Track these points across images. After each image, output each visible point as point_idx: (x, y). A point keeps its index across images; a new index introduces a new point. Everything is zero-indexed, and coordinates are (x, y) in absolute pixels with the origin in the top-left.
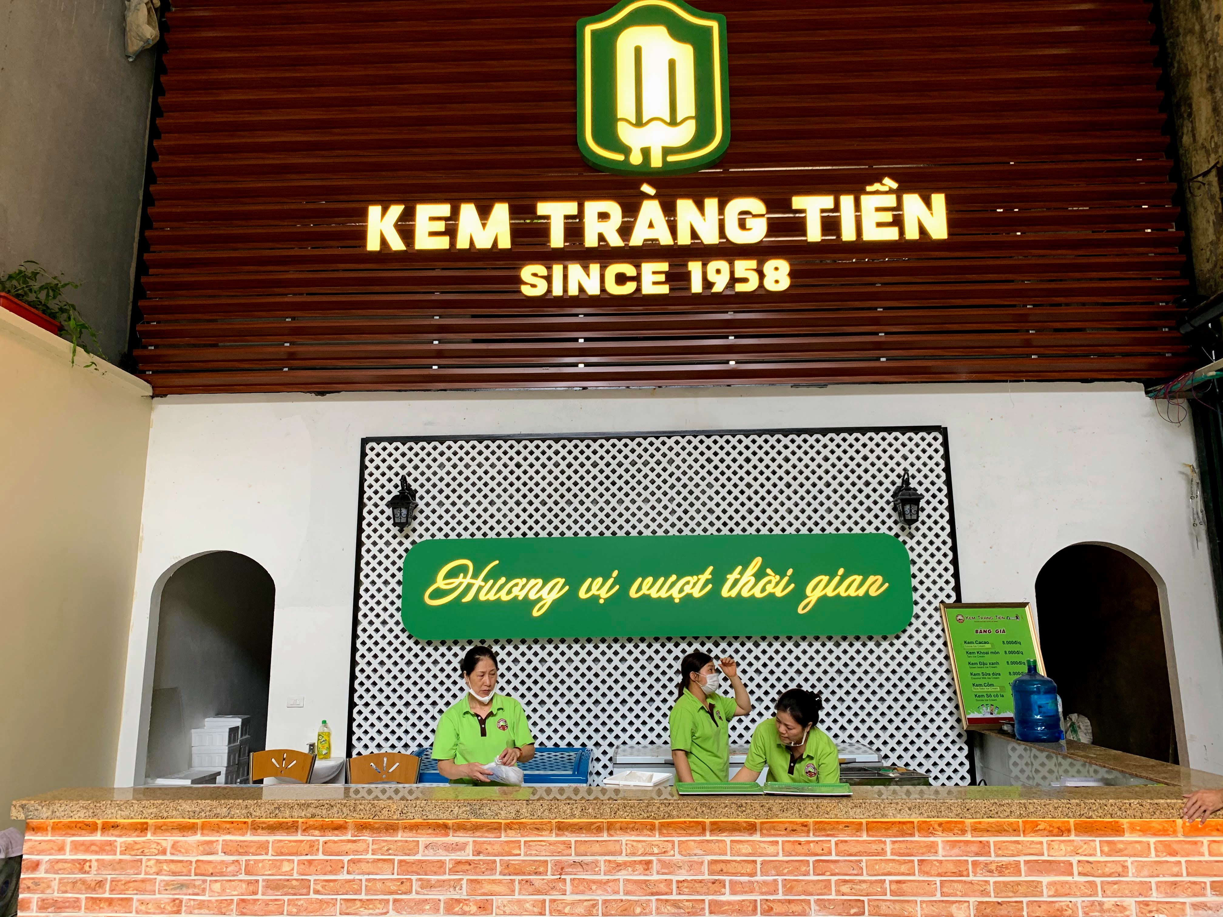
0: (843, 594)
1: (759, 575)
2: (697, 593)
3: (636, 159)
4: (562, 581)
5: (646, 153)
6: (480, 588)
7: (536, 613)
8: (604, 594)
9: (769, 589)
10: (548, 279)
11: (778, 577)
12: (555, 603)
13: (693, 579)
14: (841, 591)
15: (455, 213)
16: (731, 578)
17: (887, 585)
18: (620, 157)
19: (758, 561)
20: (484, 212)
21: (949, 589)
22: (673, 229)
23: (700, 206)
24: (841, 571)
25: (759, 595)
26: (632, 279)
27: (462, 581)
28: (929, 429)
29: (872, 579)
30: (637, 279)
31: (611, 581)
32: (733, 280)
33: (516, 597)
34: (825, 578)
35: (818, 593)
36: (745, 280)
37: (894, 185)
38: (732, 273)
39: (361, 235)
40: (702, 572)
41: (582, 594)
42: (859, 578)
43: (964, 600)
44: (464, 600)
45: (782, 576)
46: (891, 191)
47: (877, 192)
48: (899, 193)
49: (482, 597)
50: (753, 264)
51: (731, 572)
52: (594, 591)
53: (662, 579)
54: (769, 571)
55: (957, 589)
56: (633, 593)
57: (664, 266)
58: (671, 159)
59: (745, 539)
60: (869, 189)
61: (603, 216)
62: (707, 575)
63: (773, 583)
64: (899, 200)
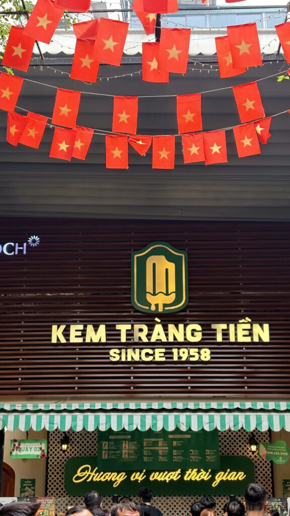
0: (229, 479)
2: (175, 479)
3: (153, 308)
4: (124, 474)
5: (157, 305)
6: (94, 476)
7: (115, 486)
8: (140, 479)
9: (202, 477)
10: (120, 354)
12: (122, 482)
13: (173, 473)
15: (85, 328)
16: (188, 473)
17: (245, 476)
18: (148, 308)
20: (96, 328)
22: (167, 335)
23: (177, 327)
24: (229, 470)
25: (198, 479)
26: (151, 355)
27: (87, 473)
29: (240, 473)
31: (143, 473)
32: (189, 356)
33: (107, 480)
34: (223, 473)
35: (220, 479)
36: (193, 356)
37: (250, 320)
38: (189, 353)
40: (177, 470)
41: (132, 479)
42: (235, 473)
44: (87, 481)
45: (207, 472)
46: (248, 323)
47: (244, 323)
48: (251, 324)
49: (95, 479)
50: (197, 350)
51: (188, 470)
52: (136, 478)
53: (162, 473)
54: (202, 470)
55: (272, 477)
56: (151, 479)
57: (164, 350)
58: (166, 308)
60: (240, 321)
61: (141, 330)
62: (179, 472)
63: (204, 475)
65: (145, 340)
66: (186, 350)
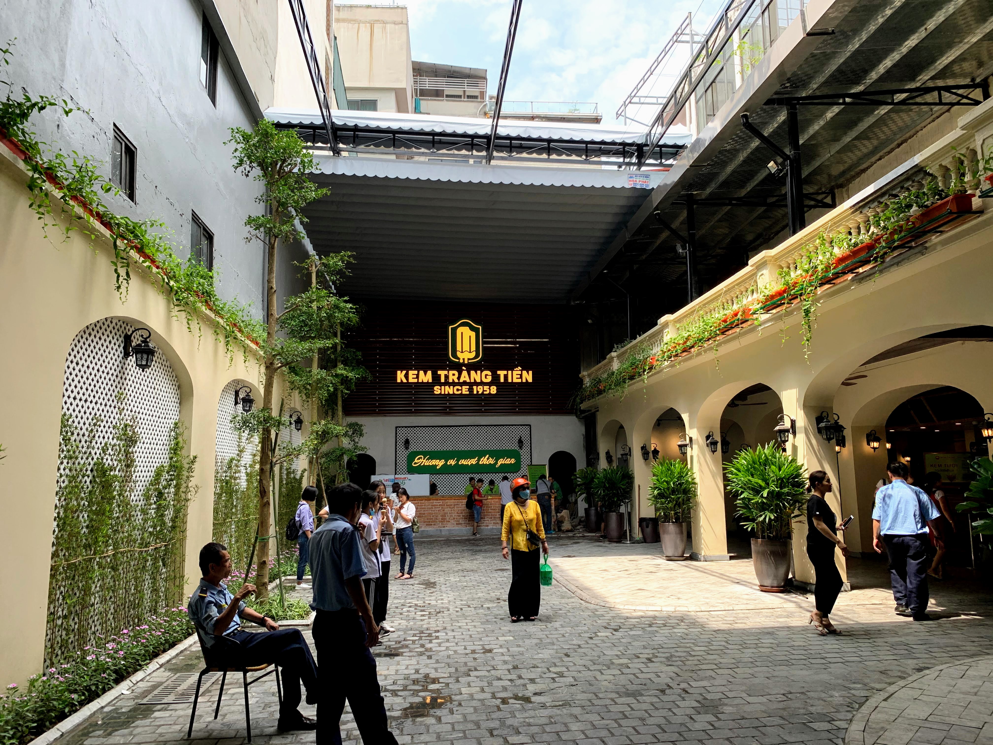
0: (506, 463)
1: (488, 459)
2: (474, 463)
3: (461, 361)
4: (444, 460)
5: (464, 359)
6: (425, 462)
7: (438, 468)
9: (490, 462)
10: (441, 390)
11: (492, 459)
12: (442, 465)
13: (473, 460)
15: (418, 373)
16: (482, 459)
17: (516, 461)
18: (458, 360)
19: (488, 456)
20: (425, 373)
21: (529, 462)
22: (470, 378)
23: (476, 373)
24: (506, 458)
26: (460, 390)
27: (421, 460)
28: (527, 425)
29: (512, 459)
31: (455, 460)
33: (433, 464)
34: (502, 459)
35: (501, 463)
36: (486, 391)
37: (521, 369)
38: (483, 389)
39: (396, 378)
41: (448, 463)
42: (509, 459)
43: (533, 464)
44: (422, 464)
50: (488, 387)
52: (451, 463)
53: (466, 460)
56: (460, 463)
57: (468, 387)
58: (469, 361)
59: (485, 450)
60: (515, 369)
61: (454, 375)
62: (476, 459)
64: (522, 372)
65: (456, 381)
66: (481, 387)
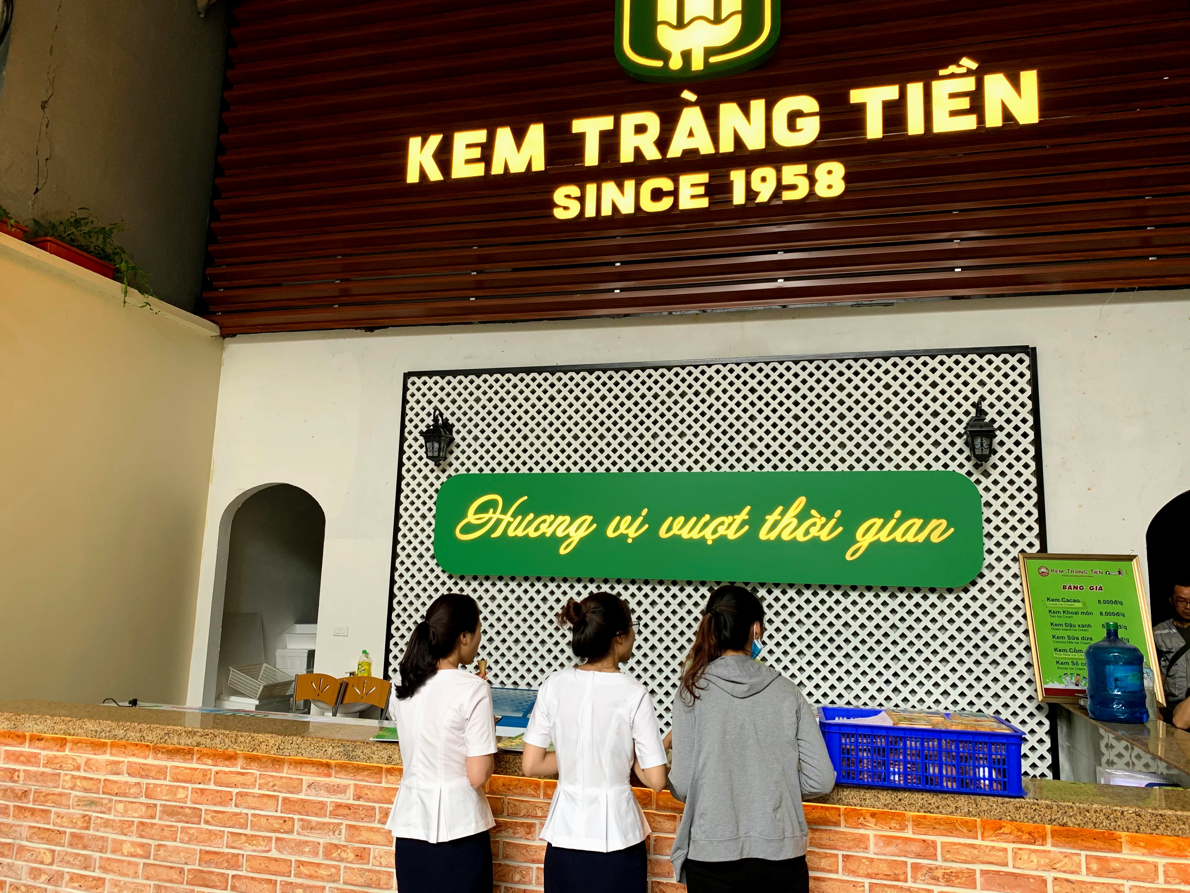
0: (899, 540)
1: (802, 517)
2: (732, 535)
3: (676, 63)
4: (590, 518)
5: (686, 56)
6: (509, 524)
7: (563, 551)
8: (632, 533)
9: (814, 532)
10: (581, 200)
11: (824, 520)
12: (582, 541)
13: (728, 520)
14: (898, 536)
15: (491, 137)
16: (771, 519)
17: (952, 530)
18: (659, 64)
19: (802, 501)
20: (519, 136)
21: (1031, 537)
22: (715, 138)
23: (746, 110)
24: (898, 514)
25: (801, 538)
26: (668, 194)
27: (492, 516)
28: (1013, 350)
29: (934, 523)
30: (675, 193)
31: (640, 519)
32: (780, 188)
33: (544, 534)
34: (879, 522)
35: (870, 538)
36: (793, 187)
37: (974, 66)
38: (779, 180)
39: (402, 170)
40: (739, 512)
41: (610, 533)
42: (918, 522)
43: (1051, 550)
44: (493, 536)
45: (829, 518)
46: (970, 72)
47: (953, 76)
48: (979, 75)
49: (511, 533)
50: (803, 168)
51: (771, 513)
52: (622, 530)
53: (694, 519)
54: (813, 512)
55: (1042, 536)
56: (663, 533)
57: (704, 178)
58: (713, 60)
59: (790, 476)
60: (942, 72)
61: (641, 129)
62: (744, 515)
63: (818, 526)
64: (980, 84)
66: (769, 172)
